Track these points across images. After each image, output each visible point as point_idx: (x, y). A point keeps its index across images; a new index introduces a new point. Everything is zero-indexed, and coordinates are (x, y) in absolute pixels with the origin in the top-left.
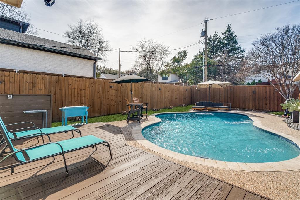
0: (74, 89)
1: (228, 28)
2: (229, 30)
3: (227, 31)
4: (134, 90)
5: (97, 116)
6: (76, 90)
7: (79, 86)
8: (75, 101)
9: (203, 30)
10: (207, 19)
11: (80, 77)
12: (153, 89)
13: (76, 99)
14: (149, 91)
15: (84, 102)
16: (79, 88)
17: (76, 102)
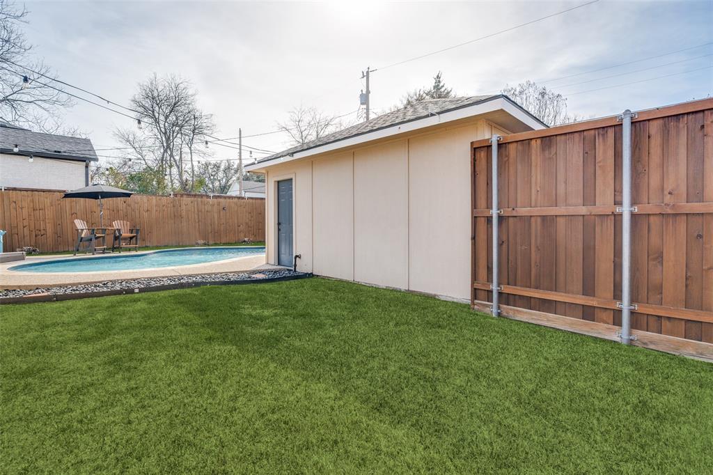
0: (22, 208)
4: (157, 211)
5: (70, 250)
6: (25, 211)
7: (32, 204)
8: (24, 227)
10: (368, 68)
11: (33, 190)
12: (208, 208)
13: (26, 223)
14: (194, 212)
15: (42, 228)
16: (32, 206)
17: (25, 229)
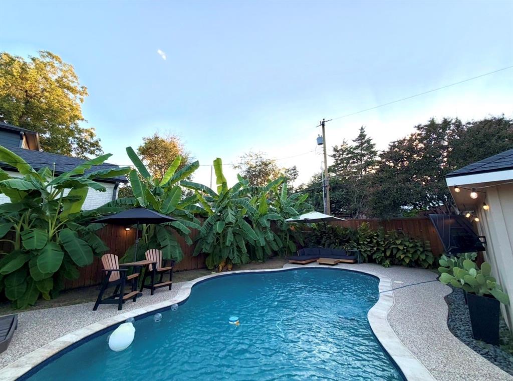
1: (361, 132)
2: (362, 136)
3: (360, 136)
9: (319, 135)
10: (324, 119)
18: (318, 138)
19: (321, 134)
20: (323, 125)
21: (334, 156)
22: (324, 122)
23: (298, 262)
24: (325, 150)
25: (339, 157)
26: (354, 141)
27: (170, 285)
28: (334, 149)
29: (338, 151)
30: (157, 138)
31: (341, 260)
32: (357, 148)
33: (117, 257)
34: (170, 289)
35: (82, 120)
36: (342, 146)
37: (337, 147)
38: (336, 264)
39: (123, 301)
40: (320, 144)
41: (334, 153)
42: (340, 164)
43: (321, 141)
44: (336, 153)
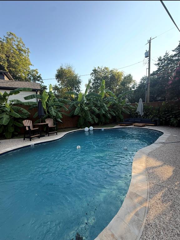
9: (146, 51)
18: (145, 53)
19: (148, 50)
20: (150, 42)
21: (158, 64)
22: (150, 40)
23: (123, 125)
24: (149, 61)
25: (162, 64)
26: (173, 51)
27: (56, 133)
28: (159, 59)
29: (161, 61)
30: (62, 69)
31: (147, 124)
32: (175, 55)
33: (31, 121)
34: (57, 134)
35: (31, 65)
36: (164, 56)
37: (160, 57)
38: (144, 126)
39: (31, 138)
40: (146, 57)
41: (158, 62)
42: (161, 69)
43: (148, 55)
44: (160, 62)
